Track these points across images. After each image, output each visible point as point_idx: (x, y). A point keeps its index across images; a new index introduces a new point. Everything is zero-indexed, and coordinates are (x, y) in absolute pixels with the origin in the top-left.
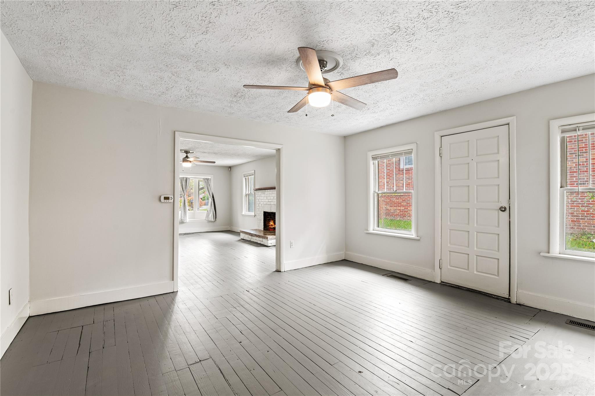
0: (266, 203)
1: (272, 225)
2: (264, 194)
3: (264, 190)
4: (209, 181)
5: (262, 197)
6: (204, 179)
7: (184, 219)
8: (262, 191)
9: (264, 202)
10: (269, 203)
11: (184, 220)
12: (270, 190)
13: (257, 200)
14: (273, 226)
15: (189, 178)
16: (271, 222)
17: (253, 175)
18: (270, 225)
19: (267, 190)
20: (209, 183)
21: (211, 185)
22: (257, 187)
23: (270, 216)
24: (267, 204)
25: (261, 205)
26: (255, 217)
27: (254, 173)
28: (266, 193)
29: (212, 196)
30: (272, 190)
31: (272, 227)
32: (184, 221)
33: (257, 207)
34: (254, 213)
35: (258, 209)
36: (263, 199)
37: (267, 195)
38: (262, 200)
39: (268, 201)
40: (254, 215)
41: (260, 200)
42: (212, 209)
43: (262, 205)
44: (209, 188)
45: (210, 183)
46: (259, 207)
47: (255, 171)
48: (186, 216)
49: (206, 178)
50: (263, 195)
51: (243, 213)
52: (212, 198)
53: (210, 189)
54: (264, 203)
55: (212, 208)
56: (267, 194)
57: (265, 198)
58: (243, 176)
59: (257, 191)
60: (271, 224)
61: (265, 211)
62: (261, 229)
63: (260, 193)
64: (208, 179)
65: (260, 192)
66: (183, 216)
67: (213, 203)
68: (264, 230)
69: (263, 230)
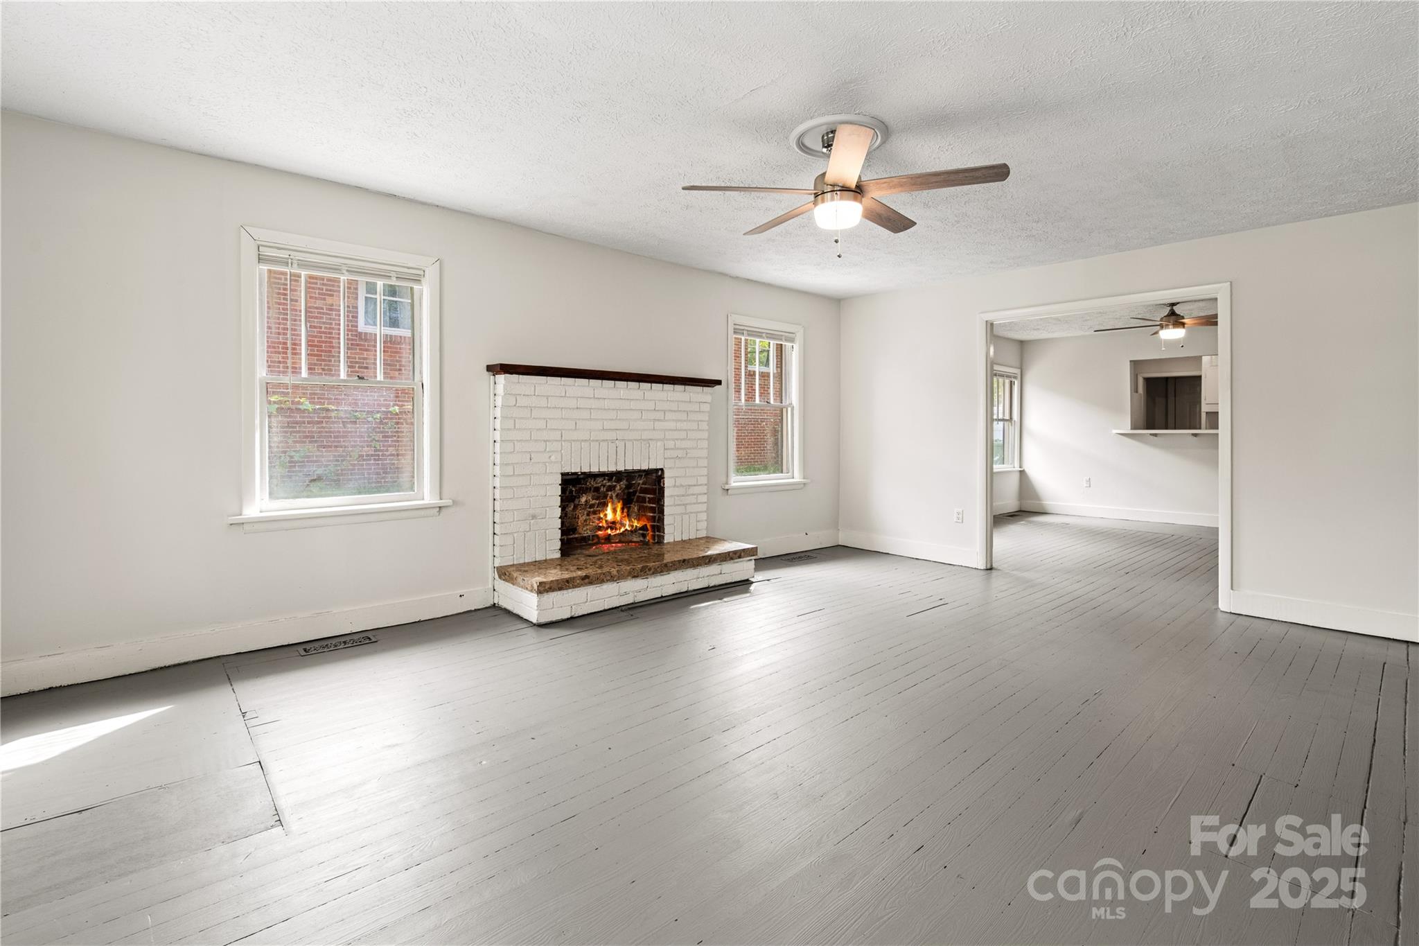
1: (613, 522)
14: (623, 525)
16: (609, 511)
18: (604, 524)
31: (613, 533)
60: (610, 516)
62: (540, 557)
69: (556, 557)
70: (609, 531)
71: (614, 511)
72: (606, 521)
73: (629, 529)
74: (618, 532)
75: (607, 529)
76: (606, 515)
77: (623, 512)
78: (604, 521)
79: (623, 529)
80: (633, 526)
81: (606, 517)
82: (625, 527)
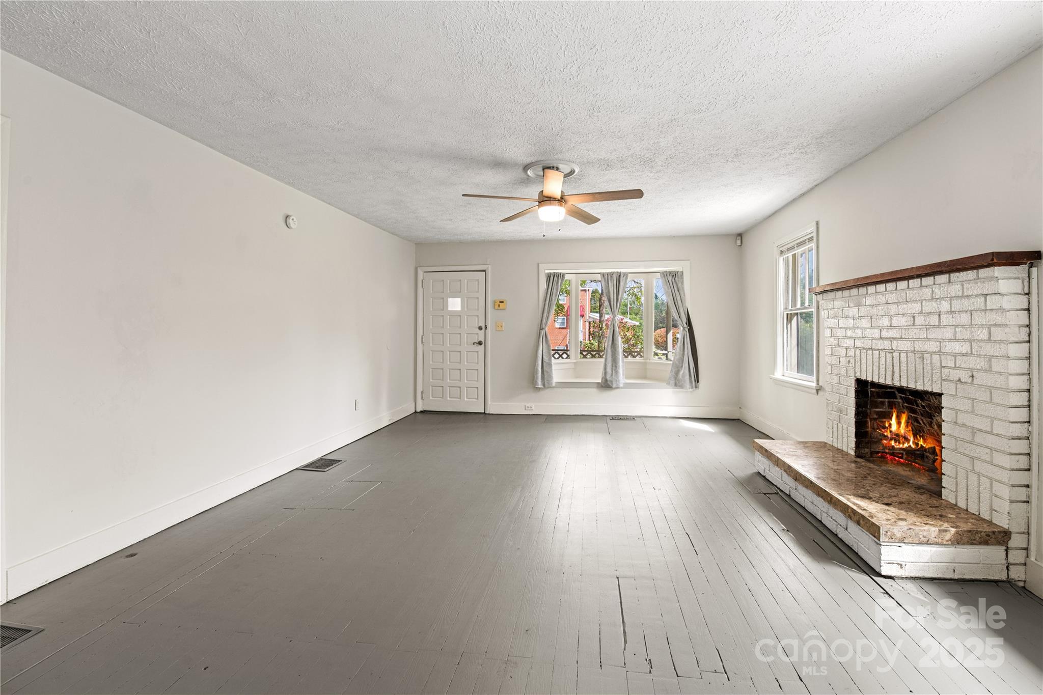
0: (868, 344)
1: (898, 435)
2: (859, 305)
3: (858, 286)
4: (677, 279)
5: (847, 317)
6: (665, 275)
7: (611, 379)
8: (846, 293)
9: (859, 338)
10: (886, 344)
11: (612, 382)
12: (890, 286)
13: (828, 333)
14: (907, 440)
15: (626, 275)
16: (894, 421)
17: (811, 239)
18: (888, 434)
19: (871, 289)
20: (677, 285)
21: (683, 288)
22: (827, 279)
23: (887, 400)
24: (871, 349)
25: (843, 352)
26: (820, 393)
27: (814, 235)
28: (869, 301)
29: (685, 320)
30: (902, 285)
31: (897, 446)
32: (612, 384)
33: (828, 360)
34: (814, 378)
35: (832, 365)
36: (854, 328)
37: (874, 311)
38: (849, 333)
39: (877, 335)
40: (814, 384)
41: (840, 333)
42: (686, 357)
43: (851, 353)
44: (679, 298)
45: (680, 285)
46: (834, 360)
47: (817, 223)
48: (617, 372)
49: (670, 272)
50: (855, 310)
51: (778, 375)
52: (686, 326)
53: (679, 302)
54: (859, 344)
55: (686, 353)
56: (872, 306)
57: (865, 323)
58: (776, 252)
59: (825, 294)
60: (894, 428)
61: (864, 378)
62: (845, 449)
63: (837, 303)
64: (674, 275)
65: (838, 301)
66: (609, 370)
67: (688, 340)
68: (858, 455)
69: (853, 453)
70: (893, 443)
71: (899, 423)
72: (891, 432)
73: (913, 446)
74: (901, 446)
75: (891, 439)
76: (890, 425)
77: (907, 426)
78: (889, 431)
79: (906, 445)
80: (917, 444)
81: (891, 427)
82: (908, 443)
